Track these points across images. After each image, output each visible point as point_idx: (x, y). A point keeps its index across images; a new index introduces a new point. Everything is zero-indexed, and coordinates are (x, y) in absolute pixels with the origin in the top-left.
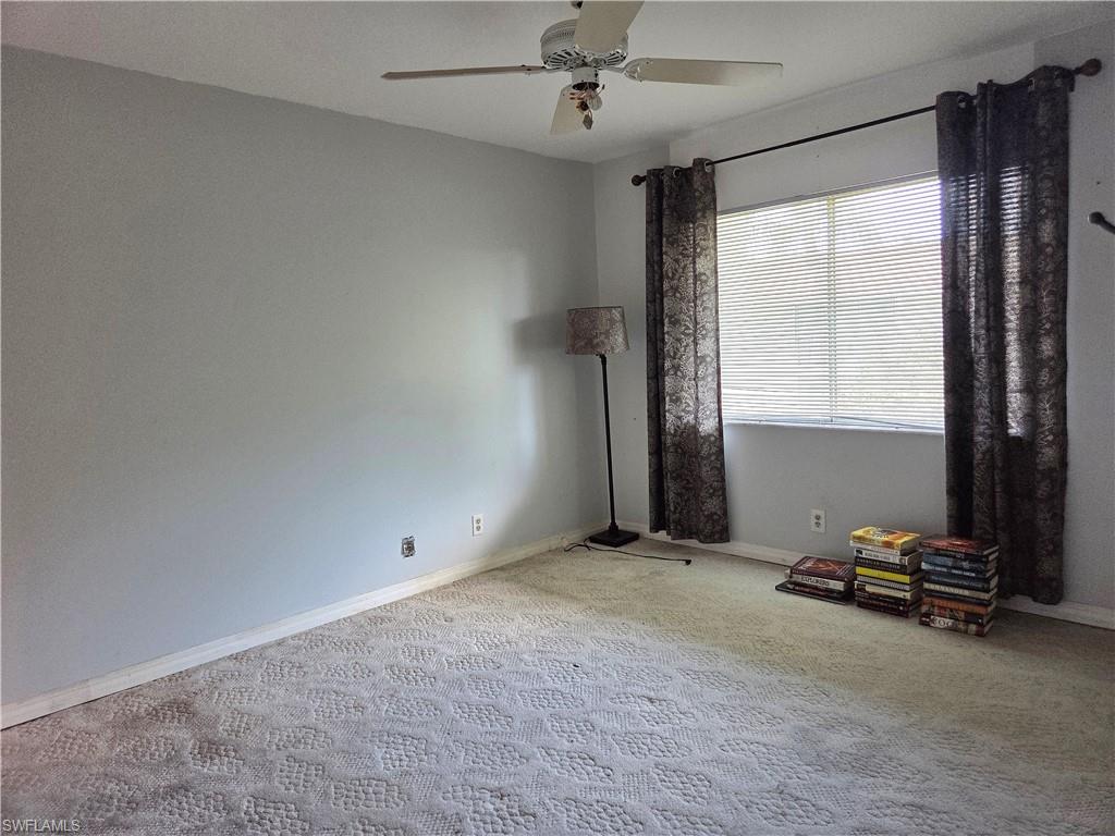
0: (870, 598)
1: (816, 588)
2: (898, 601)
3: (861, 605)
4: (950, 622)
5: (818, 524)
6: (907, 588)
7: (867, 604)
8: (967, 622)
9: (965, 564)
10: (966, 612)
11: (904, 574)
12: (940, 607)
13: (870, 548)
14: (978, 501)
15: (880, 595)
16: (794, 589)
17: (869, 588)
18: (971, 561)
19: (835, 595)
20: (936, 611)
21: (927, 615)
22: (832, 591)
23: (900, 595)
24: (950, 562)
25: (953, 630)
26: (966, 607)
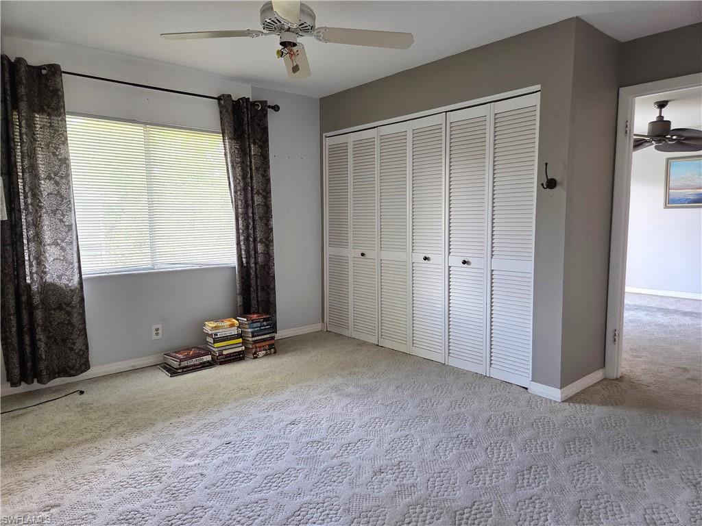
0: (226, 358)
1: (195, 365)
2: (239, 352)
3: (221, 363)
4: (264, 352)
5: (157, 334)
6: (241, 345)
7: (225, 361)
8: (270, 349)
9: (265, 323)
10: (269, 345)
11: (239, 338)
12: (259, 347)
13: (221, 331)
14: (253, 295)
15: (231, 354)
16: (183, 372)
17: (225, 353)
18: (266, 321)
19: (207, 364)
20: (258, 349)
21: (255, 353)
22: (204, 363)
23: (240, 349)
24: (259, 324)
25: (266, 355)
26: (267, 343)
